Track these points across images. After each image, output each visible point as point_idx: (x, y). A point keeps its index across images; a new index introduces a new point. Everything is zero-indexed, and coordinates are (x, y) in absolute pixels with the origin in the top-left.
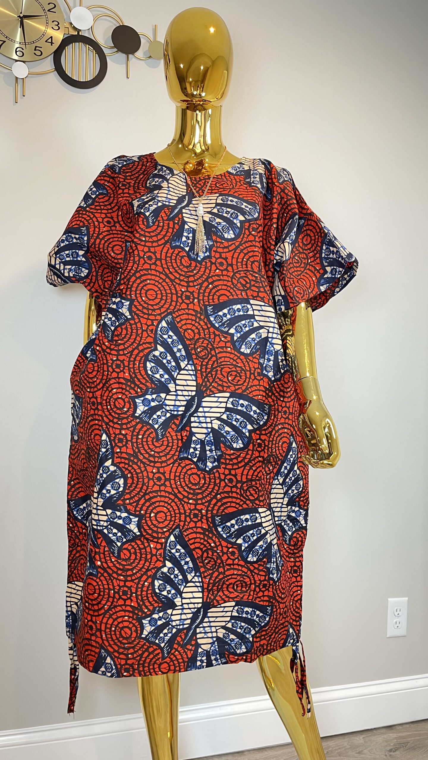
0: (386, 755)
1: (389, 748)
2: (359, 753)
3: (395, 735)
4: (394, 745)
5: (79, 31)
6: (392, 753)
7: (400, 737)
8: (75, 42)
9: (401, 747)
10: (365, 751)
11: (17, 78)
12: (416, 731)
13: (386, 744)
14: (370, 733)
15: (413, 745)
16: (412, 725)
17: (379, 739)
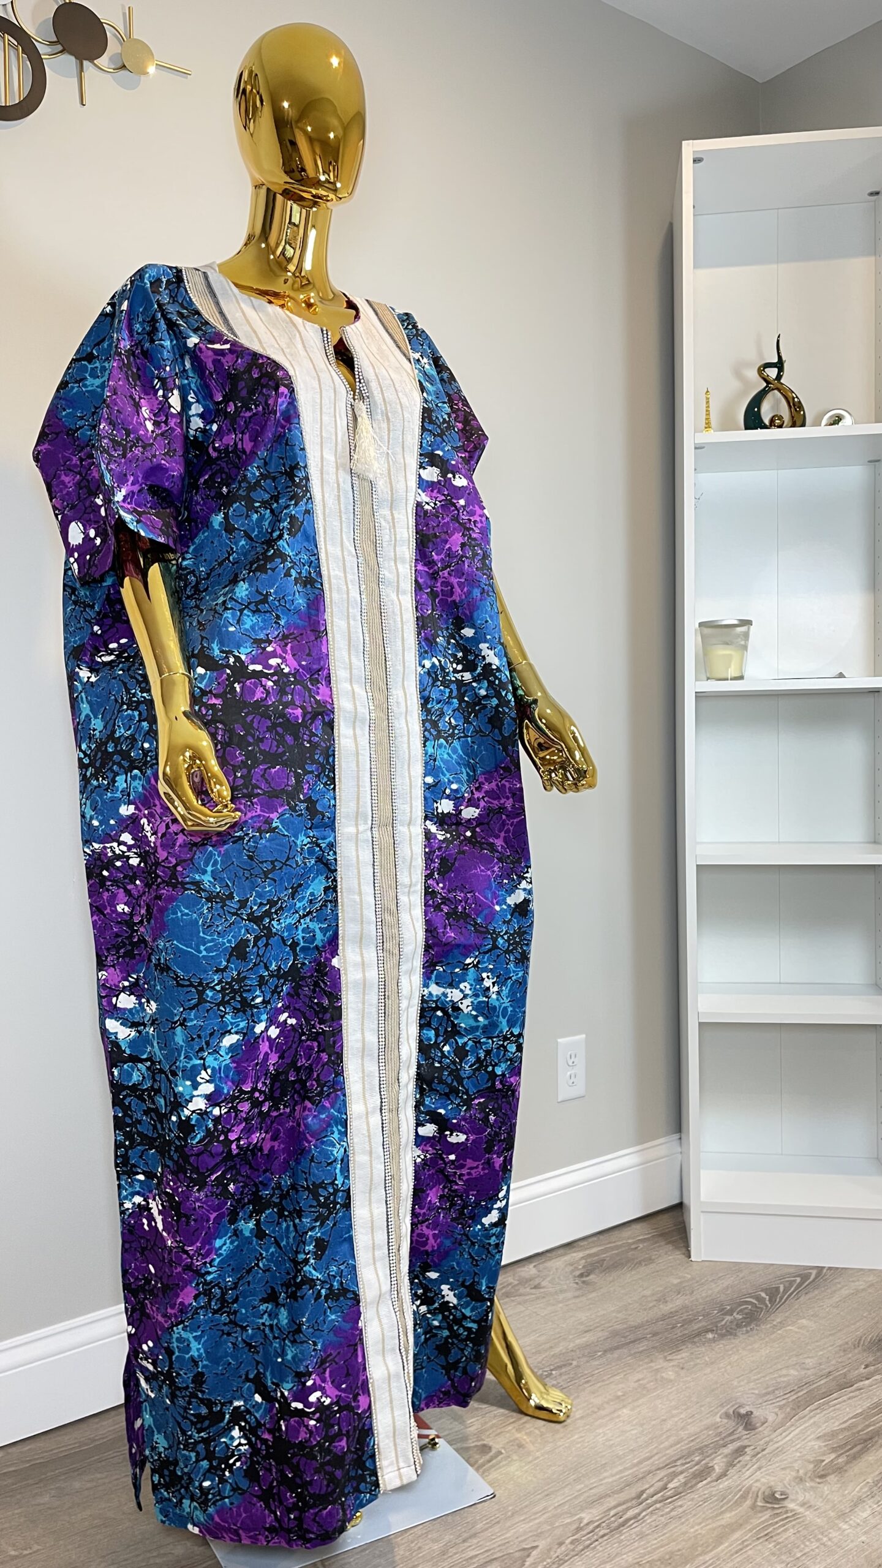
0: (577, 1283)
1: (578, 1273)
2: (536, 1287)
3: (581, 1254)
4: (584, 1267)
6: (584, 1279)
7: (590, 1255)
9: (595, 1269)
10: (544, 1284)
12: (610, 1243)
13: (571, 1268)
14: (543, 1259)
15: (611, 1263)
16: (601, 1237)
17: (558, 1264)
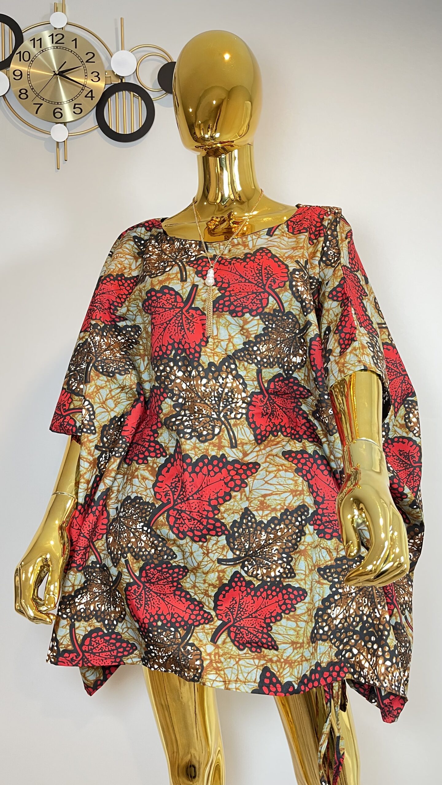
5: (122, 78)
8: (118, 91)
11: (58, 143)
